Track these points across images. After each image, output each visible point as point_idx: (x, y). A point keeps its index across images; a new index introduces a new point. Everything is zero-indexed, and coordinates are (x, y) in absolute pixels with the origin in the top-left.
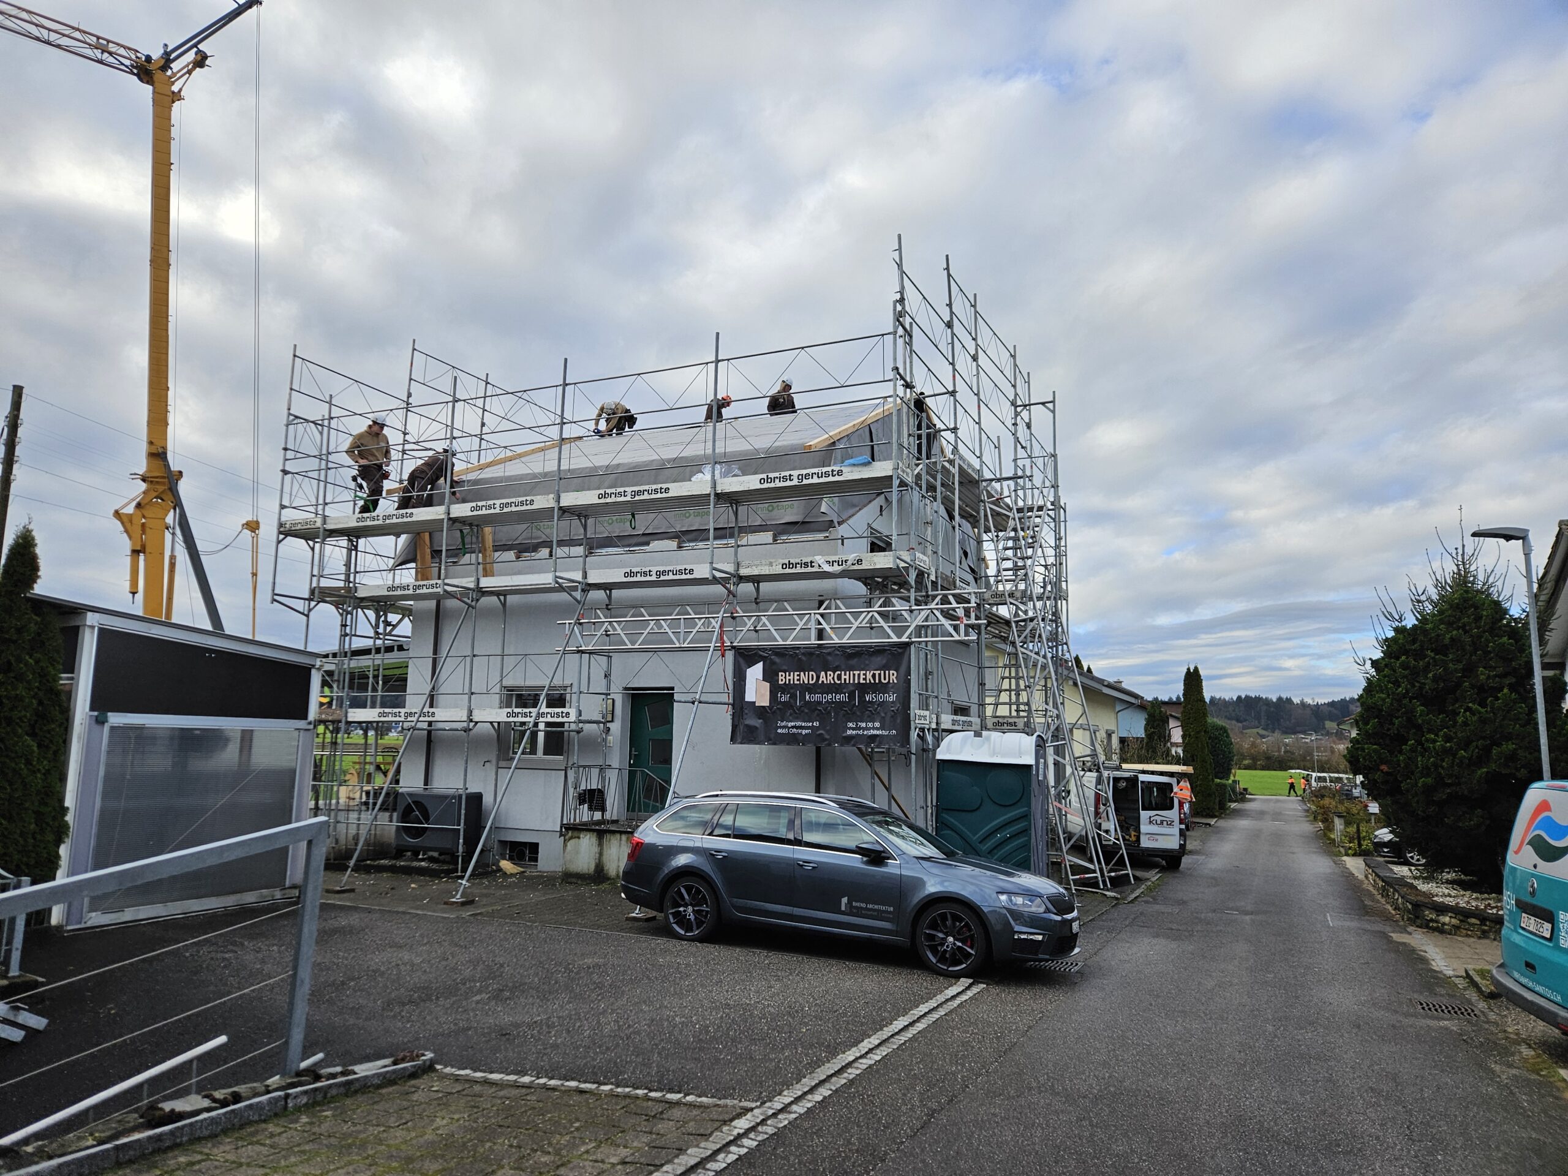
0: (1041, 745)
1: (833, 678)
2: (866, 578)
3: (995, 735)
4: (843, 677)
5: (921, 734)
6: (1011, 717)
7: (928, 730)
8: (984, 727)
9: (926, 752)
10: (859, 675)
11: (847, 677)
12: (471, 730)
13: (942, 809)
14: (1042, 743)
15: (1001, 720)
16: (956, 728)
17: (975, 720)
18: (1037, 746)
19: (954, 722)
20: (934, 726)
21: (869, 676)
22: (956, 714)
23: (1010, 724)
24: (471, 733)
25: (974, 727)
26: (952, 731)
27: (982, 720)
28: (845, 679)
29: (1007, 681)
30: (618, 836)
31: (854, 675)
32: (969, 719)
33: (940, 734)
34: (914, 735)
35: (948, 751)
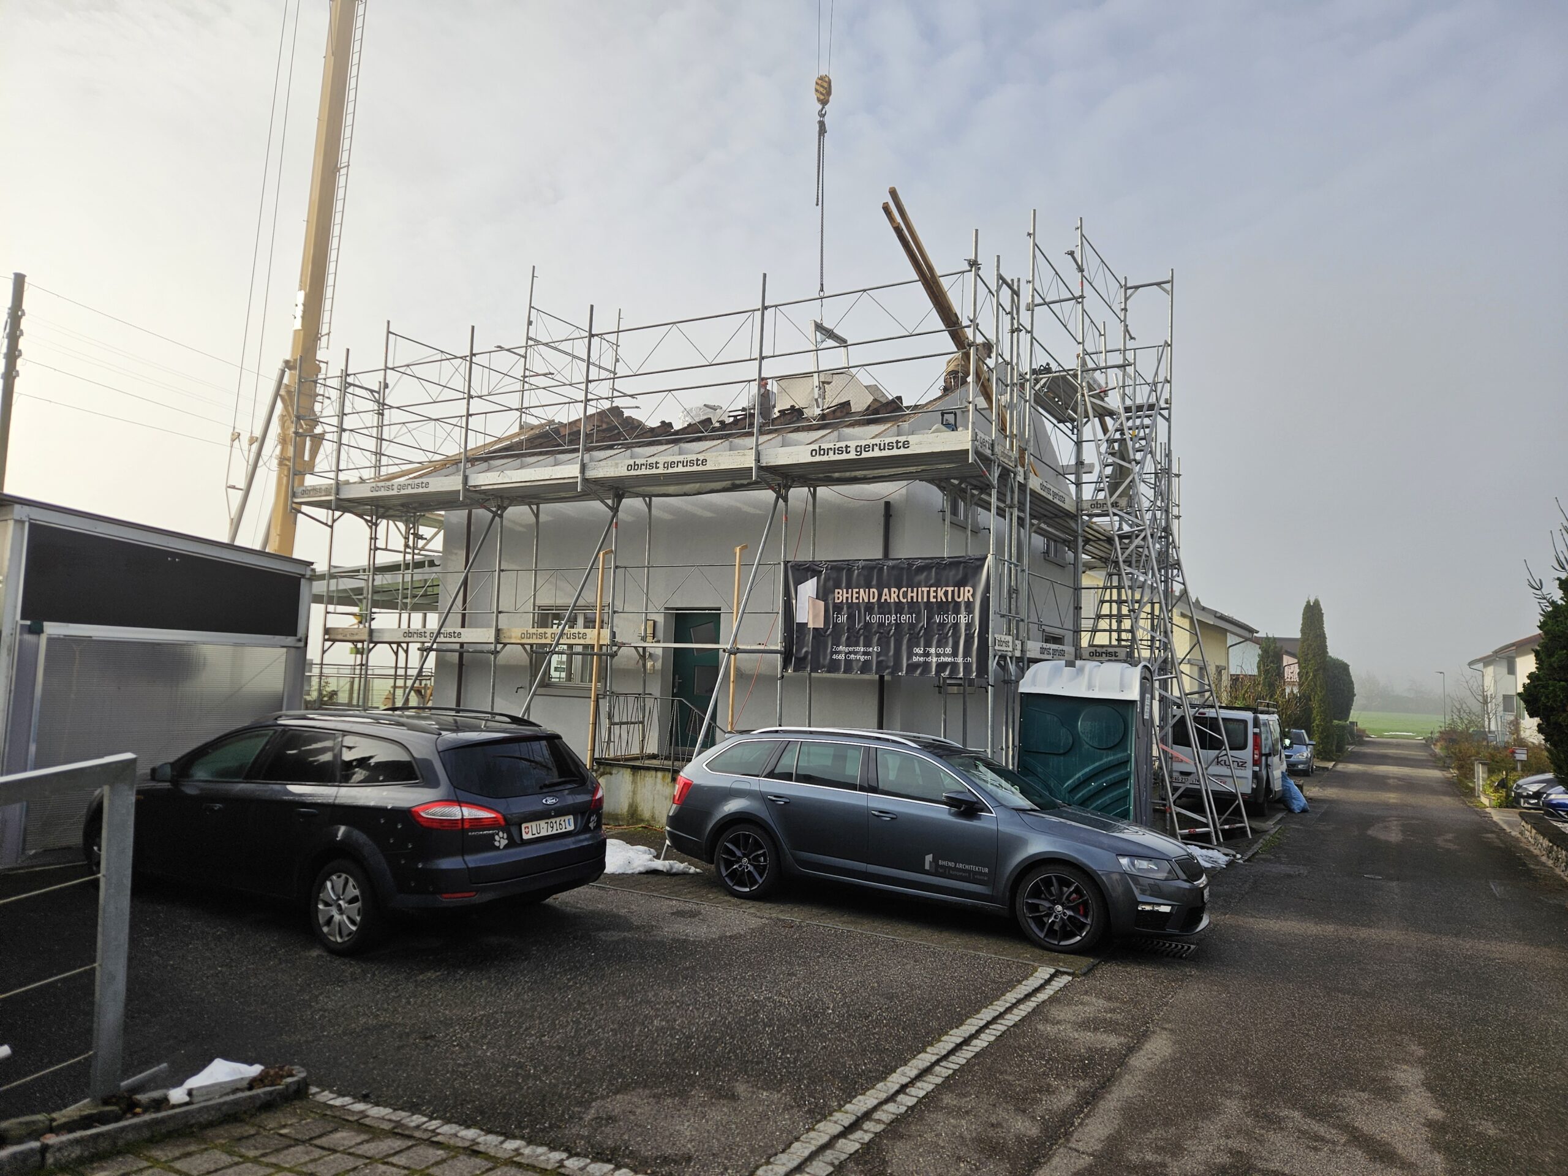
0: (1146, 680)
1: (898, 596)
2: (941, 480)
3: (1089, 665)
4: (910, 595)
5: (1002, 663)
6: (1110, 646)
7: (1011, 658)
8: (1078, 656)
9: (1008, 683)
10: (929, 592)
11: (915, 595)
12: (498, 652)
13: (1025, 751)
14: (1148, 675)
15: (1099, 650)
16: (1045, 657)
17: (1069, 649)
18: (1143, 678)
19: (1043, 650)
20: (1018, 654)
21: (941, 594)
22: (1047, 641)
23: (1108, 654)
24: (500, 656)
25: (1067, 657)
26: (1036, 661)
27: (1076, 650)
28: (912, 597)
29: (1106, 606)
30: (653, 773)
31: (922, 592)
32: (1061, 647)
33: (1025, 663)
34: (992, 664)
35: (1034, 683)
